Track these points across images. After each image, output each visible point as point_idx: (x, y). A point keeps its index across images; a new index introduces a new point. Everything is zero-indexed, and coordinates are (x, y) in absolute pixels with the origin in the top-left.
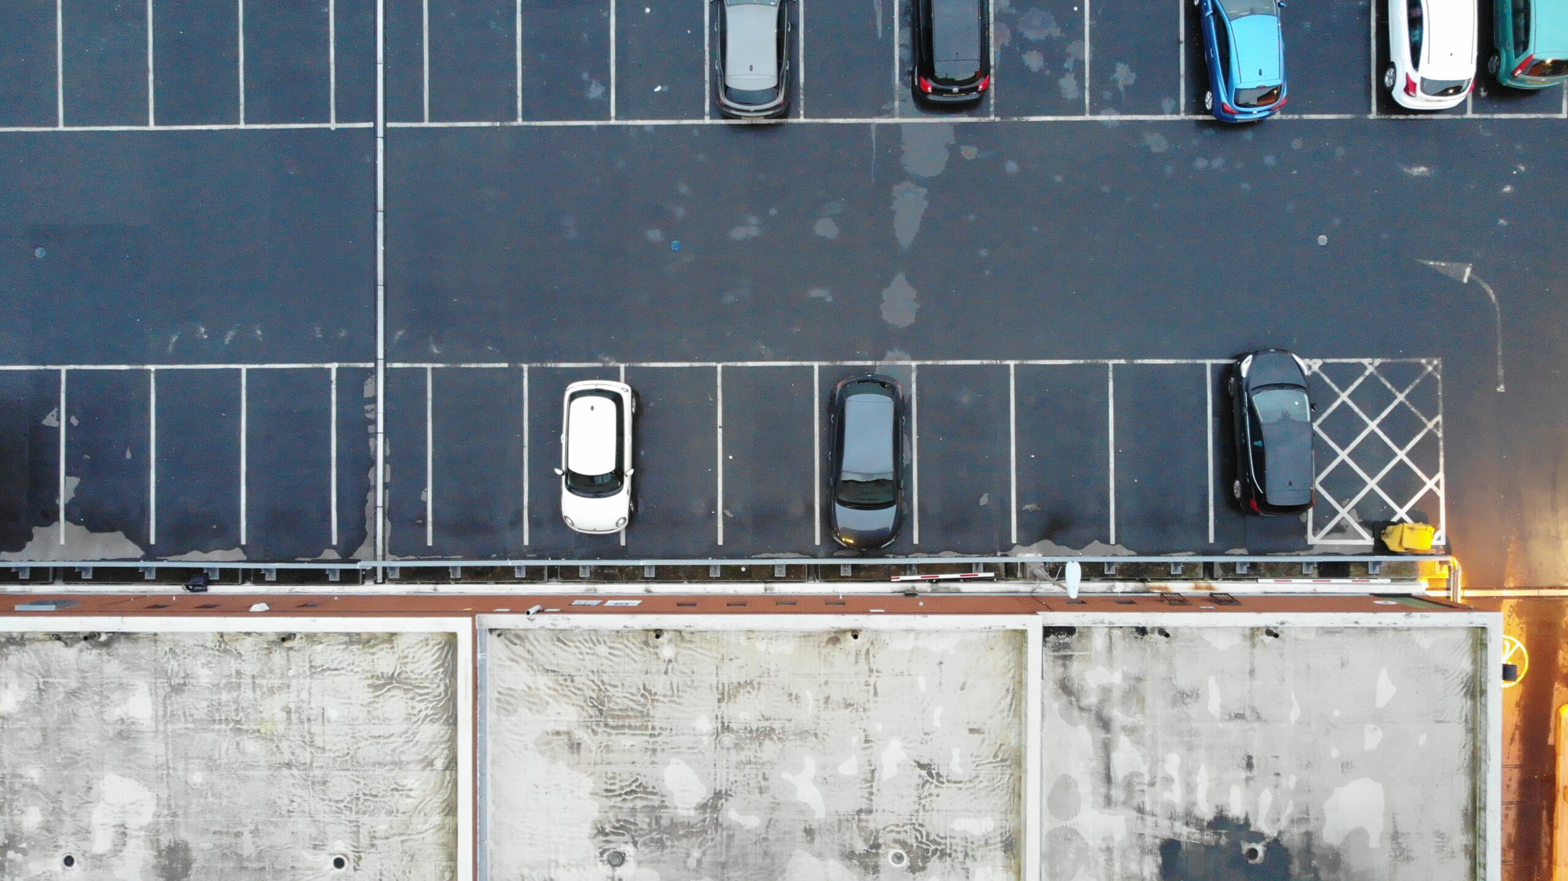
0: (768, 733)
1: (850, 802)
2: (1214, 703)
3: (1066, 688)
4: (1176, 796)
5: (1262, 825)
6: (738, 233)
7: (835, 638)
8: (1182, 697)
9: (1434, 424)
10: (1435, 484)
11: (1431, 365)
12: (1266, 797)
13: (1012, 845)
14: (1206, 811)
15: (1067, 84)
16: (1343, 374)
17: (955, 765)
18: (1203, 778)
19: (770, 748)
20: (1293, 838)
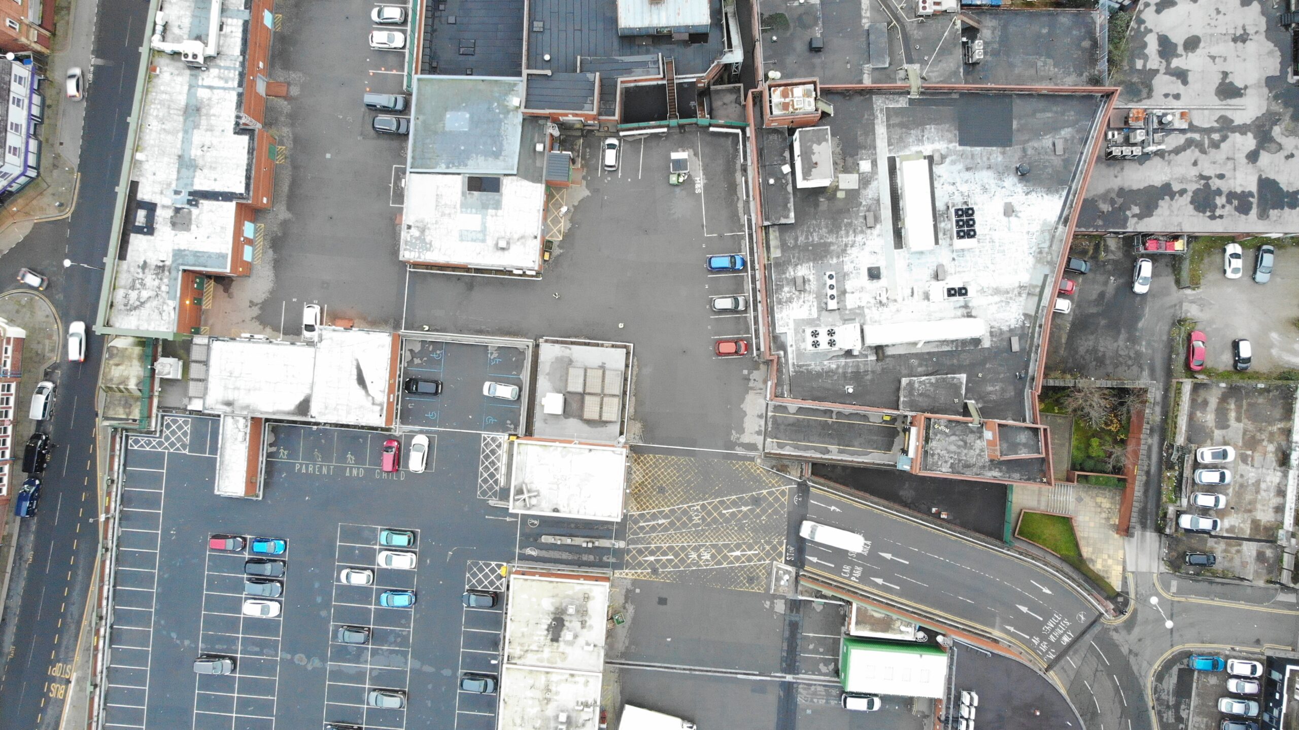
0: (523, 718)
1: (537, 703)
2: (525, 630)
3: (520, 658)
4: (542, 638)
5: (549, 622)
6: (429, 705)
7: (505, 703)
8: (523, 635)
9: (481, 563)
10: (493, 564)
11: (469, 562)
12: (544, 621)
13: (547, 673)
14: (546, 632)
15: (404, 633)
16: (469, 581)
17: (531, 682)
18: (539, 633)
19: (526, 717)
20: (552, 616)
